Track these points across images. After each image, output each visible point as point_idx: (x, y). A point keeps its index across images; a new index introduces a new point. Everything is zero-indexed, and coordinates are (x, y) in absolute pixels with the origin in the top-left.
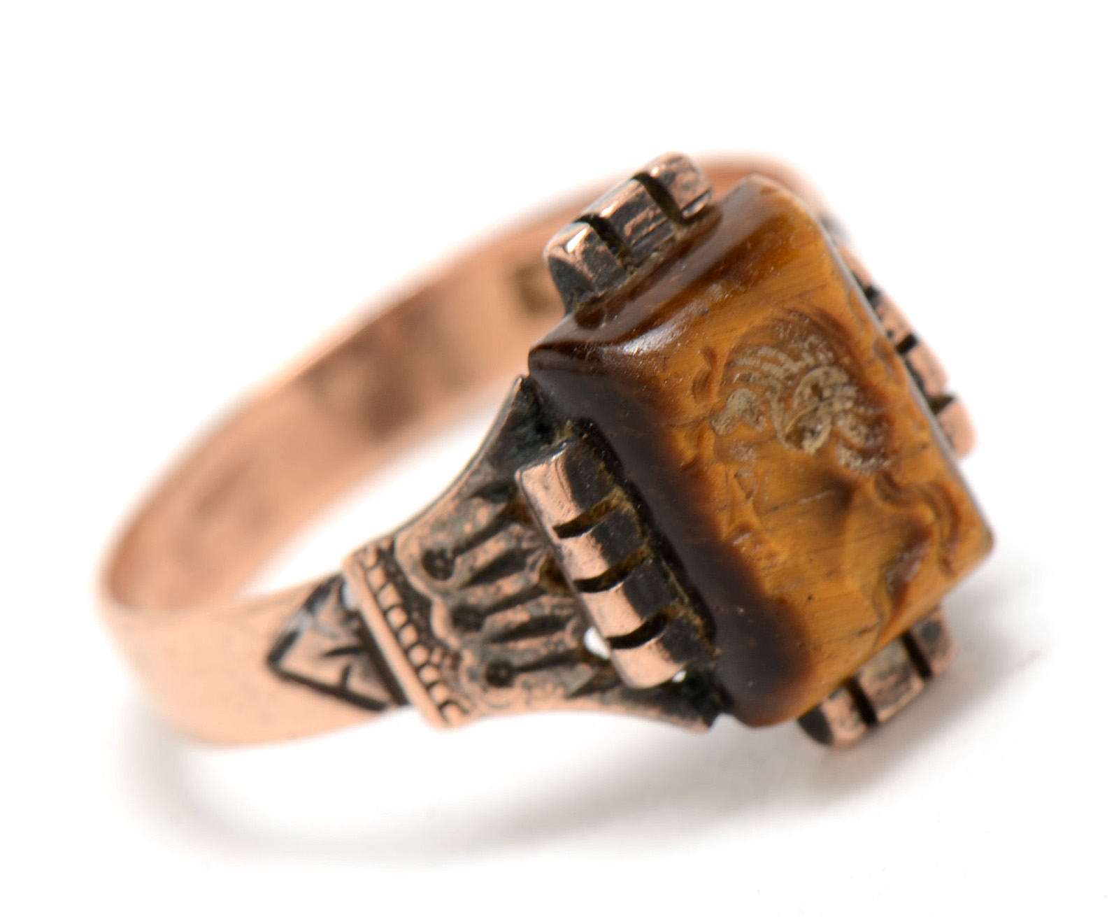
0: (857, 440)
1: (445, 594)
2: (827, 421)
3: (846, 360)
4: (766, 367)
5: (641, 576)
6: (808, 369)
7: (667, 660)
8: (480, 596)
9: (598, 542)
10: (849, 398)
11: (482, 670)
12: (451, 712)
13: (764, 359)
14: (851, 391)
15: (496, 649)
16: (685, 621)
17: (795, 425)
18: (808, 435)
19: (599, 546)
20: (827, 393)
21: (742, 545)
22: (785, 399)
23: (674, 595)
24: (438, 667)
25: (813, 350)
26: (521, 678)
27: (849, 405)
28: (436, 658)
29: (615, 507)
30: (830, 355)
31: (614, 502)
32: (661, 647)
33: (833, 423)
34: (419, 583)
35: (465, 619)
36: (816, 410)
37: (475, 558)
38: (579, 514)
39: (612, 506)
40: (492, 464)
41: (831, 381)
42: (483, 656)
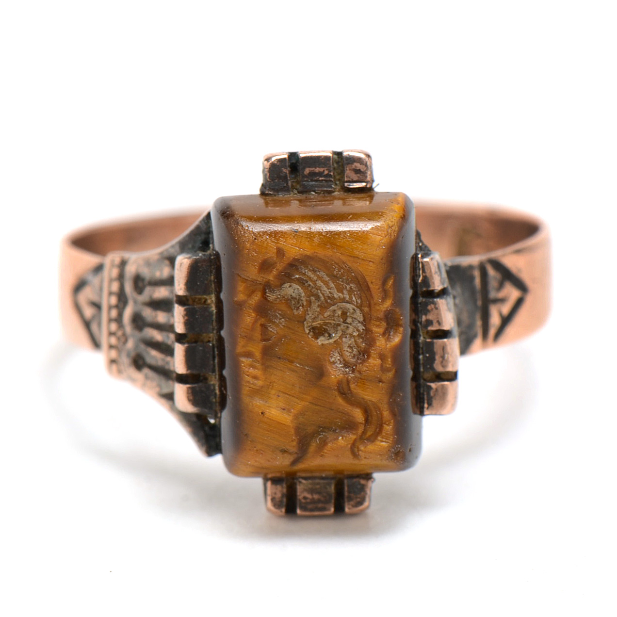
0: (347, 355)
1: (135, 302)
2: (339, 334)
3: (366, 309)
4: (319, 283)
5: (201, 348)
6: (343, 300)
7: (189, 400)
8: (148, 313)
9: (186, 315)
10: (358, 330)
11: (133, 354)
12: (114, 367)
13: (320, 278)
14: (361, 328)
15: (142, 347)
16: (212, 388)
17: (321, 326)
18: (327, 335)
19: (186, 318)
20: (349, 320)
21: (243, 362)
22: (323, 307)
23: (214, 371)
24: (119, 339)
25: (351, 291)
26: (146, 371)
27: (355, 334)
28: (120, 333)
29: (209, 305)
30: (359, 301)
31: (209, 301)
32: (190, 391)
33: (341, 338)
34: (129, 288)
35: (138, 322)
36: (339, 325)
37: (154, 291)
38: (185, 294)
39: (207, 303)
40: (180, 247)
41: (355, 316)
42: (136, 347)
